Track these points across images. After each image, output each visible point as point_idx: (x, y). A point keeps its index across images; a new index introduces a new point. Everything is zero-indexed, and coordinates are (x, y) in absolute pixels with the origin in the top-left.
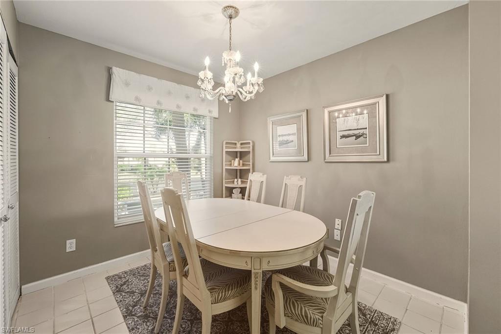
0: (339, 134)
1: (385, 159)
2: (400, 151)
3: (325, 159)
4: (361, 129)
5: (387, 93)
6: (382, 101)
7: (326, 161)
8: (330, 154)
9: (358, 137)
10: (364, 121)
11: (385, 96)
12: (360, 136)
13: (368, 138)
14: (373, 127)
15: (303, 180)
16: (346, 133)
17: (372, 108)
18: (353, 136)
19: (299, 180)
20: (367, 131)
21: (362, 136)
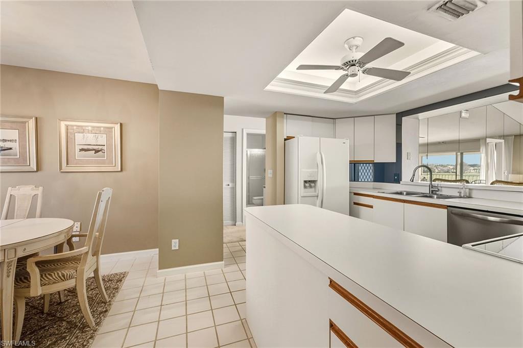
0: (78, 148)
1: (119, 170)
2: (130, 164)
3: (61, 168)
4: (100, 145)
5: (121, 122)
6: (118, 127)
7: (62, 171)
8: (67, 164)
9: (97, 151)
10: (102, 140)
11: (119, 124)
12: (99, 151)
13: (106, 153)
14: (109, 145)
15: (38, 190)
16: (86, 147)
17: (109, 131)
18: (93, 150)
19: (32, 189)
20: (105, 148)
21: (100, 151)
